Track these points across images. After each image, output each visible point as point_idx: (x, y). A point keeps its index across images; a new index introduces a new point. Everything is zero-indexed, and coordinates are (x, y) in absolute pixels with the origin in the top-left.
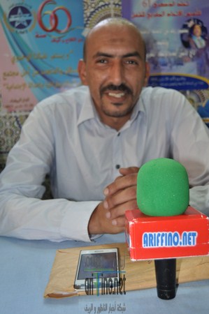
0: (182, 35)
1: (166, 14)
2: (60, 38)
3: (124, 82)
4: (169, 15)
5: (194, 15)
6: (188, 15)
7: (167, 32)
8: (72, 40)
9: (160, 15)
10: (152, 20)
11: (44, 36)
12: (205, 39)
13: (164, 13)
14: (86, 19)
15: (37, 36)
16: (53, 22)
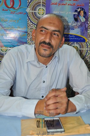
0: (74, 15)
1: (67, 4)
2: (14, 12)
3: (50, 42)
4: (69, 5)
5: (81, 6)
6: (78, 5)
7: (67, 13)
8: (20, 13)
9: (65, 5)
10: (61, 6)
11: (7, 10)
12: (85, 18)
13: (66, 3)
14: (28, 3)
15: (3, 10)
16: (12, 3)
